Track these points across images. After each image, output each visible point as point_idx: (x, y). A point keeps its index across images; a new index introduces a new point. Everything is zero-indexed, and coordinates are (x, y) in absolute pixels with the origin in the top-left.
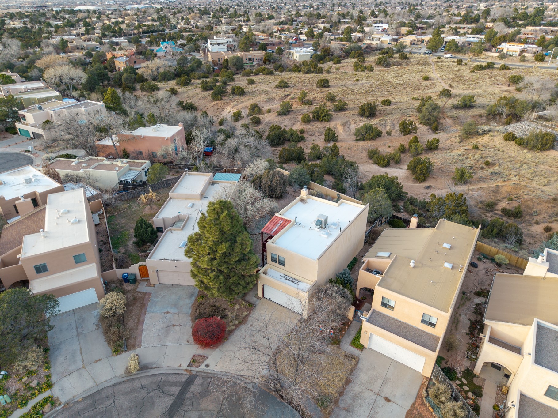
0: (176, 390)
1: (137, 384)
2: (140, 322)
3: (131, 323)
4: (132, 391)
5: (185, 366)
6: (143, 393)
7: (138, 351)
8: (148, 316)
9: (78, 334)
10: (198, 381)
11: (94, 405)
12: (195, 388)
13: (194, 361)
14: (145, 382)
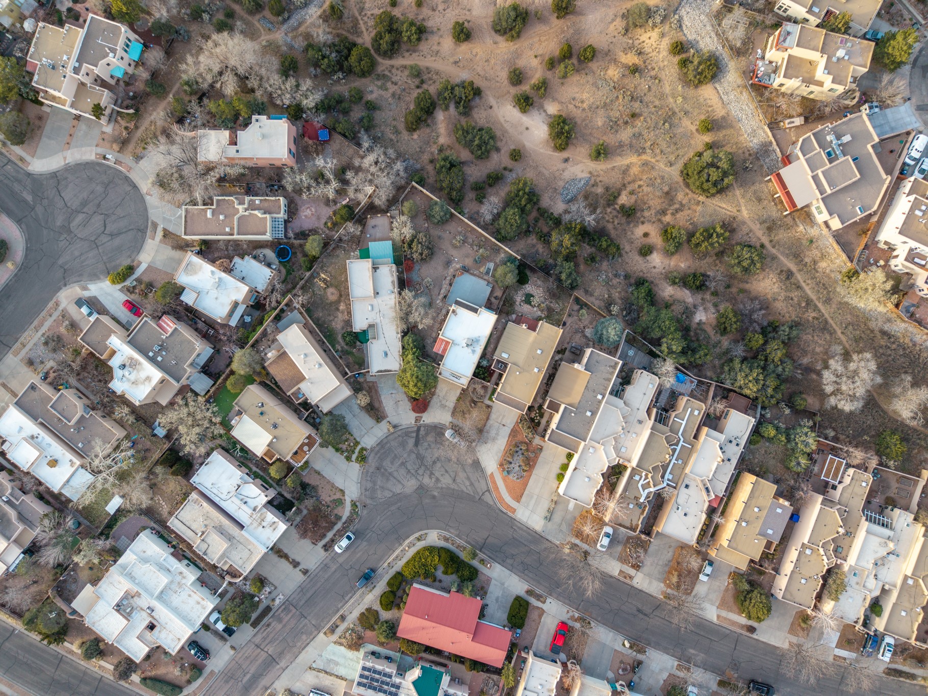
0: (414, 435)
1: (396, 435)
2: (380, 402)
3: (376, 405)
4: (396, 438)
5: (413, 422)
6: (401, 439)
7: (388, 419)
8: (382, 397)
9: (354, 416)
10: (422, 429)
11: (383, 447)
12: (422, 432)
13: (417, 420)
14: (399, 433)
